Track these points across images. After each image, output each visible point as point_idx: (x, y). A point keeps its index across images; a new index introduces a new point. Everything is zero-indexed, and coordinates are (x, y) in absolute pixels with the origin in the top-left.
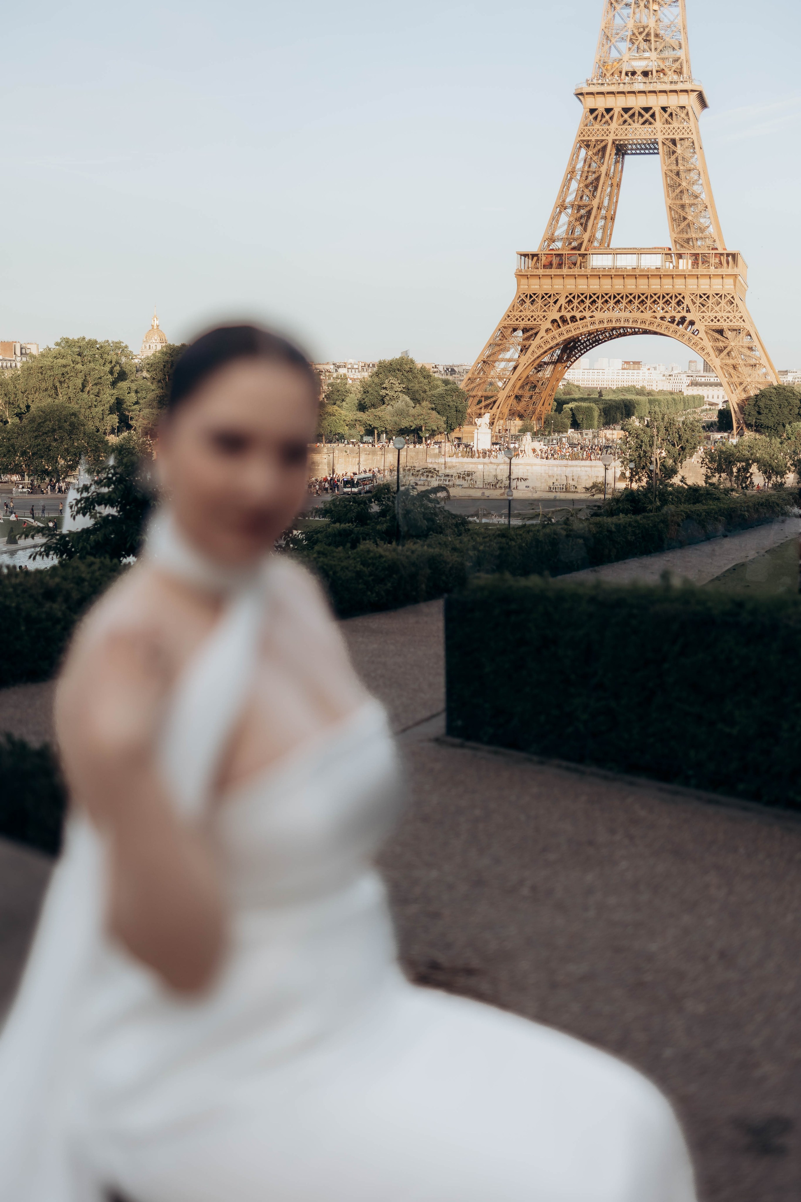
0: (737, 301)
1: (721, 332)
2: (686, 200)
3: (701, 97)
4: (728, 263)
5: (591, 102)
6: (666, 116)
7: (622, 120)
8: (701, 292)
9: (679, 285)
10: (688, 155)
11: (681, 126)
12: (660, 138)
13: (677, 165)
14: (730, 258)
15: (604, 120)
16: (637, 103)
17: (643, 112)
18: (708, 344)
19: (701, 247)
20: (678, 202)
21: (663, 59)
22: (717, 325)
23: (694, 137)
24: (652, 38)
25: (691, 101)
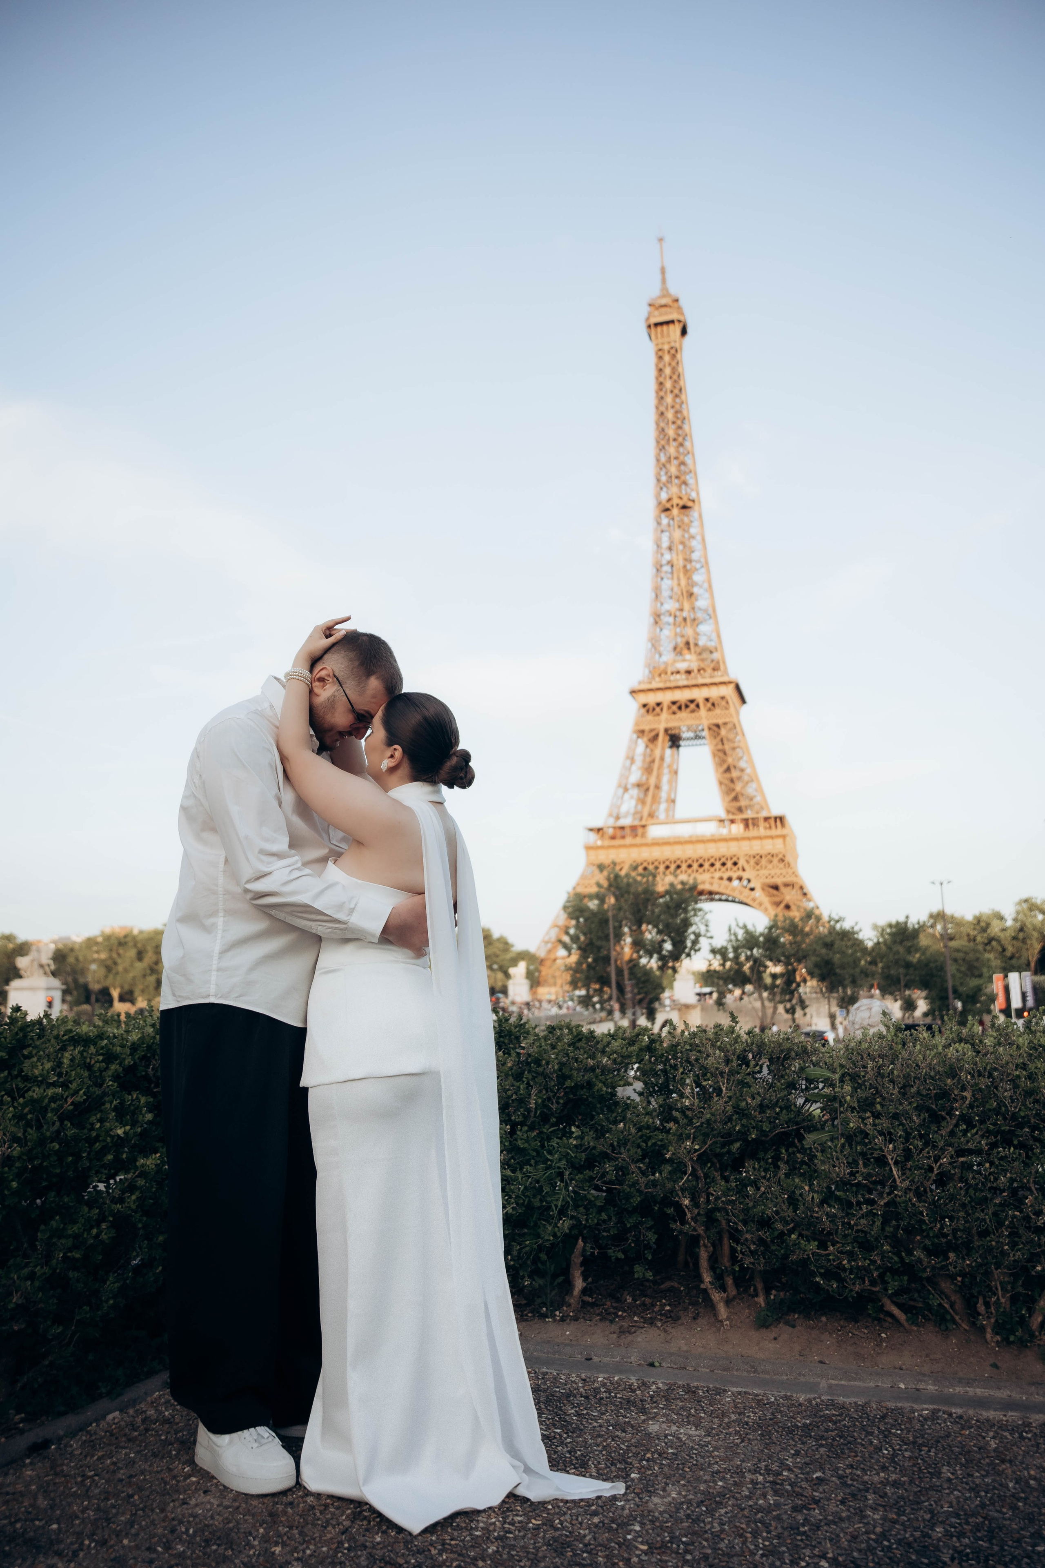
0: (788, 859)
1: (776, 888)
2: (735, 774)
3: (738, 688)
4: (776, 827)
5: (643, 698)
6: (709, 705)
7: (671, 711)
8: (753, 853)
9: (732, 849)
10: (731, 736)
11: (723, 712)
12: (705, 723)
13: (723, 744)
14: (778, 820)
15: (655, 712)
16: (682, 696)
17: (689, 703)
18: (766, 900)
19: (749, 814)
20: (728, 775)
21: (703, 660)
22: (772, 881)
23: (735, 720)
24: (692, 646)
25: (728, 691)
